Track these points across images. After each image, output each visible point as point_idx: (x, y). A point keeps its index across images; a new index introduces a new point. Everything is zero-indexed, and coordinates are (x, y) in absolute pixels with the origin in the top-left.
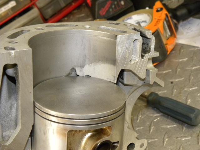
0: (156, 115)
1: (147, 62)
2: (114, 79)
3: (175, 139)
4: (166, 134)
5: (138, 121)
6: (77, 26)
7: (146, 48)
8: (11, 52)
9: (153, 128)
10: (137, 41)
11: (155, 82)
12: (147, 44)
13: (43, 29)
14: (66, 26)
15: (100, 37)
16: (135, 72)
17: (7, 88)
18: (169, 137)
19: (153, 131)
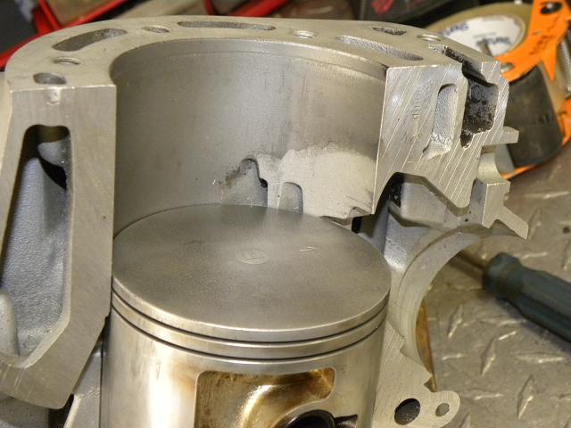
0: (505, 322)
1: (480, 160)
2: (369, 201)
3: (556, 399)
4: (531, 382)
5: (451, 334)
6: (273, 28)
7: (478, 114)
8: (53, 90)
9: (493, 359)
10: (452, 89)
11: (498, 222)
12: (485, 103)
13: (167, 31)
14: (240, 26)
15: (339, 69)
16: (437, 184)
17: (42, 199)
18: (538, 392)
19: (493, 367)
